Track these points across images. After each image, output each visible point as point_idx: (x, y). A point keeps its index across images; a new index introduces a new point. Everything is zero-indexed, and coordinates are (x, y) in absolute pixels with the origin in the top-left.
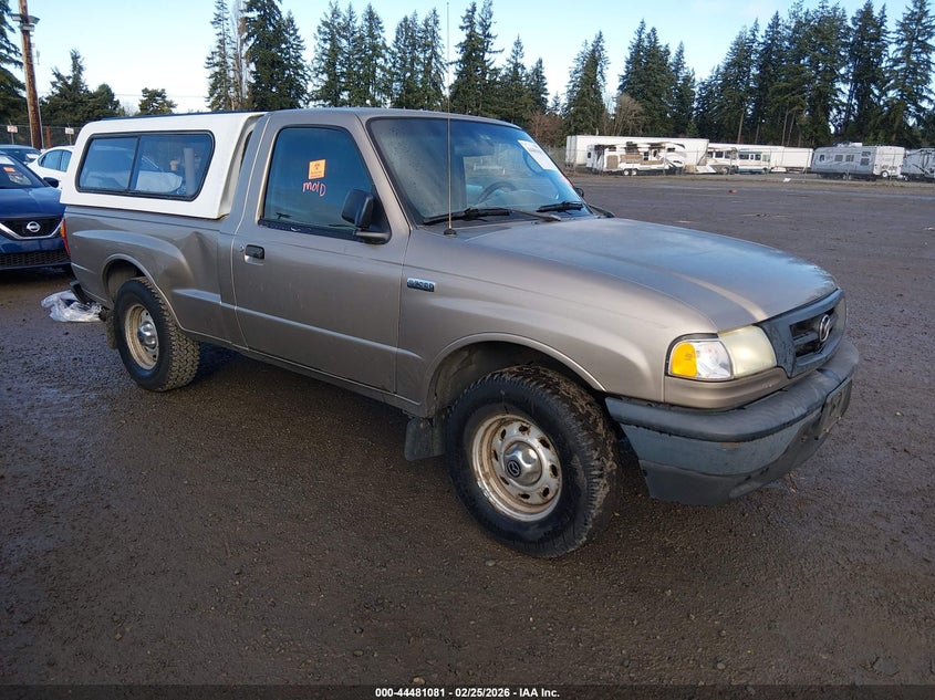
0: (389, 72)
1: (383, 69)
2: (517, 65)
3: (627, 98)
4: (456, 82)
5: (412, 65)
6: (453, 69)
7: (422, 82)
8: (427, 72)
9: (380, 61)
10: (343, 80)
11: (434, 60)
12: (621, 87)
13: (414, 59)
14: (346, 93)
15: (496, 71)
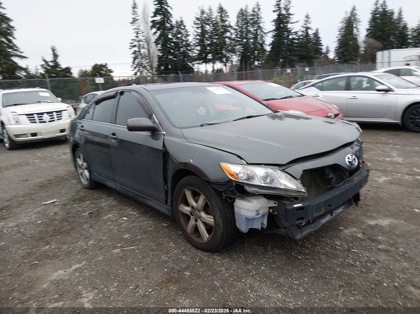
0: (233, 40)
1: (229, 38)
2: (308, 28)
3: (372, 41)
4: (273, 41)
5: (247, 35)
6: (271, 35)
7: (253, 43)
8: (256, 38)
9: (228, 34)
10: (208, 48)
11: (259, 31)
12: (367, 36)
13: (249, 31)
14: (210, 55)
15: (296, 33)
